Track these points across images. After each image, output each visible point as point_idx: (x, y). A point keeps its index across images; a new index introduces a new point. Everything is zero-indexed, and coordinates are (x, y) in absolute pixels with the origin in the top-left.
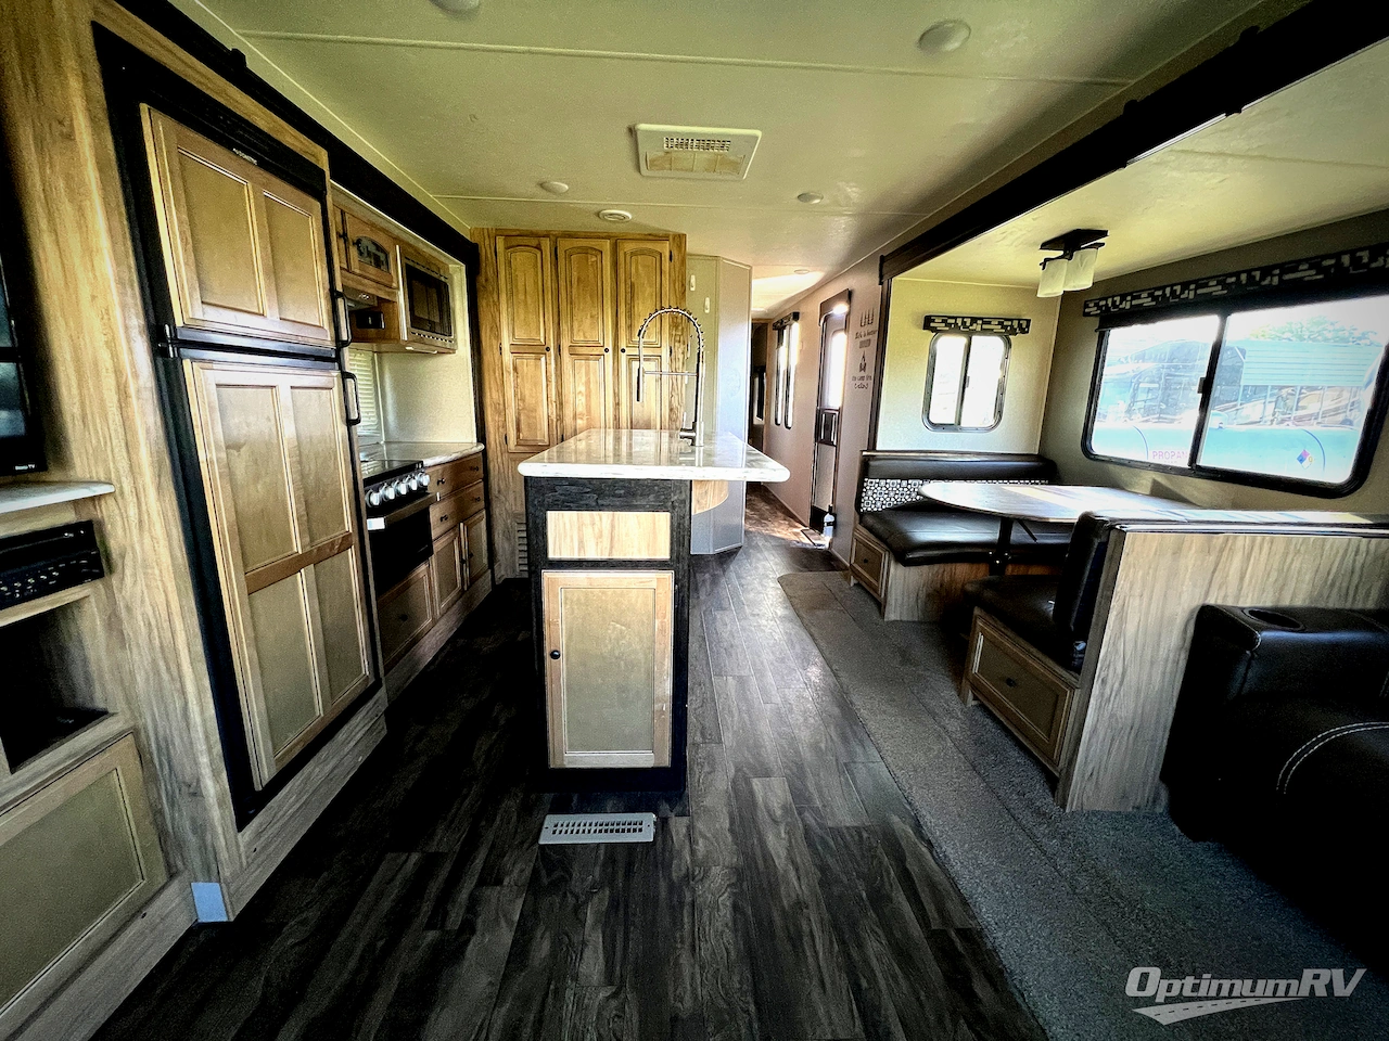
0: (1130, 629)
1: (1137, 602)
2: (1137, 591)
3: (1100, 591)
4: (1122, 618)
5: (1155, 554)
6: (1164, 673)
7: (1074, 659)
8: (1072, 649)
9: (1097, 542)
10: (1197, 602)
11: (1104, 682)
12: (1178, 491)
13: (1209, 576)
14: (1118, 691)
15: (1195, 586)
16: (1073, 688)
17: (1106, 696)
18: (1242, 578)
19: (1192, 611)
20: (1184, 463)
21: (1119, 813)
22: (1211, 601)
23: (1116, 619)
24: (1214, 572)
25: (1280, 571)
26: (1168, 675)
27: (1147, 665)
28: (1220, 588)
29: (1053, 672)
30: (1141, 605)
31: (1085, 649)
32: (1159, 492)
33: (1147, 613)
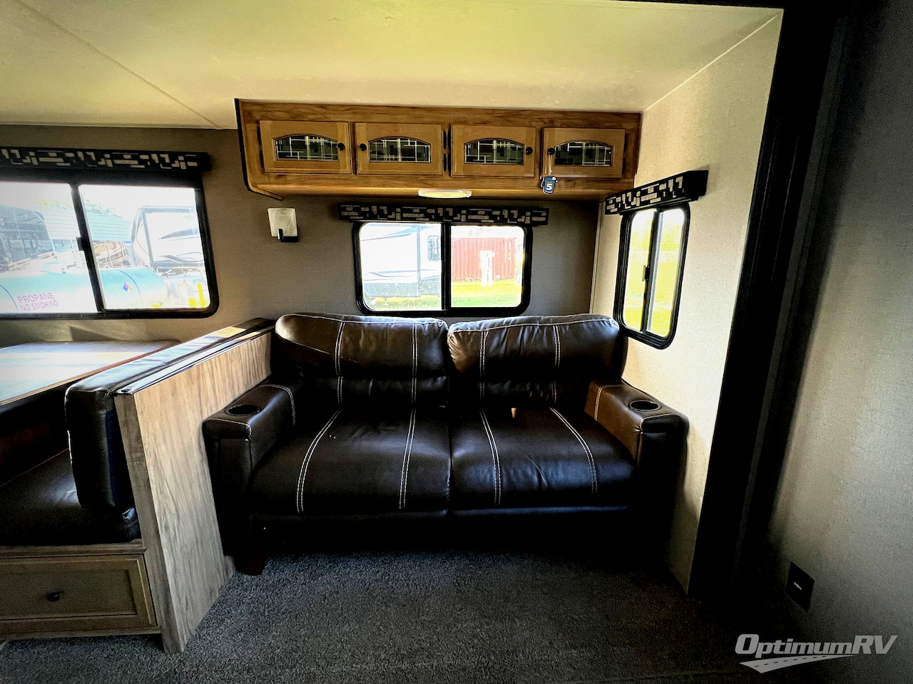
0: (168, 472)
1: (163, 448)
2: (160, 440)
3: (128, 457)
4: (159, 469)
5: (161, 402)
6: (200, 486)
7: (128, 530)
8: (122, 521)
9: (103, 413)
10: (199, 424)
11: (167, 528)
12: (100, 333)
13: (198, 399)
14: (179, 525)
15: (193, 411)
16: (141, 554)
17: (172, 537)
18: (215, 392)
19: (199, 430)
20: (93, 309)
21: (214, 606)
22: (206, 417)
23: (155, 472)
24: (200, 396)
25: (229, 376)
26: (202, 486)
27: (188, 488)
28: (206, 404)
29: (109, 554)
30: (167, 449)
31: (136, 514)
32: (80, 338)
33: (174, 451)
